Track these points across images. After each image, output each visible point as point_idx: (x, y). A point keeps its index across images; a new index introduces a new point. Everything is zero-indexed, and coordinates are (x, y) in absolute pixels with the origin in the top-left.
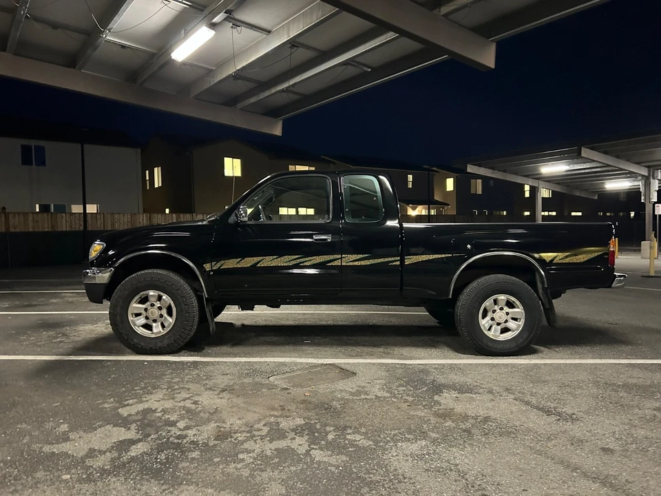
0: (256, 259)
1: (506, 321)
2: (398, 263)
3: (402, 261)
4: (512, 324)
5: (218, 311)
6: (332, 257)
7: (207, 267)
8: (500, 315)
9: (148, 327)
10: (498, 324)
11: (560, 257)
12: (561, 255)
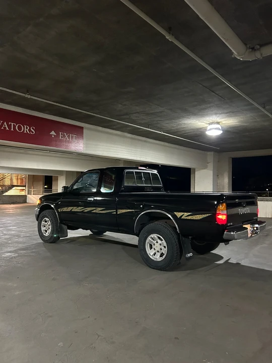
2: (115, 213)
3: (117, 212)
6: (93, 208)
7: (59, 210)
8: (157, 247)
11: (185, 215)
12: (186, 214)
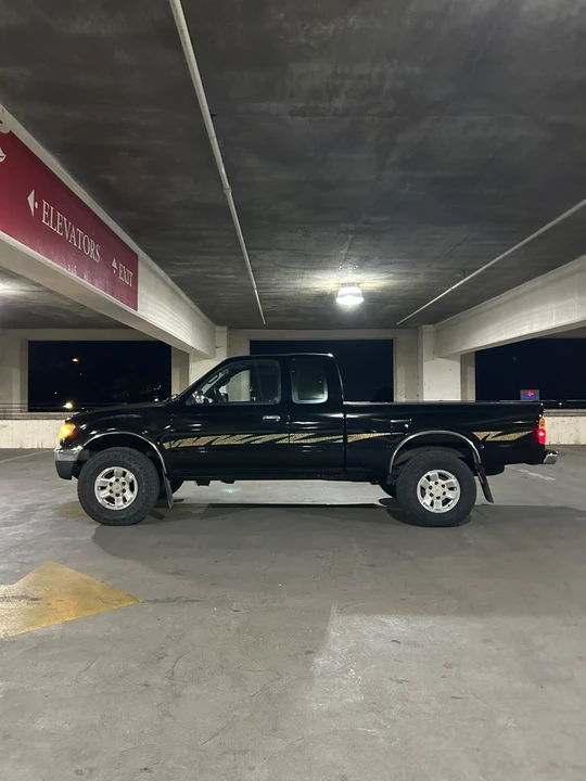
0: (210, 438)
1: (444, 493)
2: (341, 441)
3: (345, 439)
4: (449, 495)
5: (175, 487)
6: (280, 436)
7: (166, 445)
8: (438, 490)
9: (111, 500)
10: (438, 498)
11: (492, 436)
12: (493, 433)
